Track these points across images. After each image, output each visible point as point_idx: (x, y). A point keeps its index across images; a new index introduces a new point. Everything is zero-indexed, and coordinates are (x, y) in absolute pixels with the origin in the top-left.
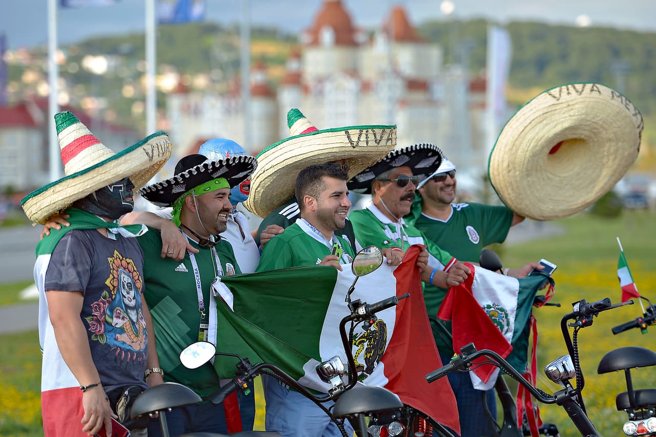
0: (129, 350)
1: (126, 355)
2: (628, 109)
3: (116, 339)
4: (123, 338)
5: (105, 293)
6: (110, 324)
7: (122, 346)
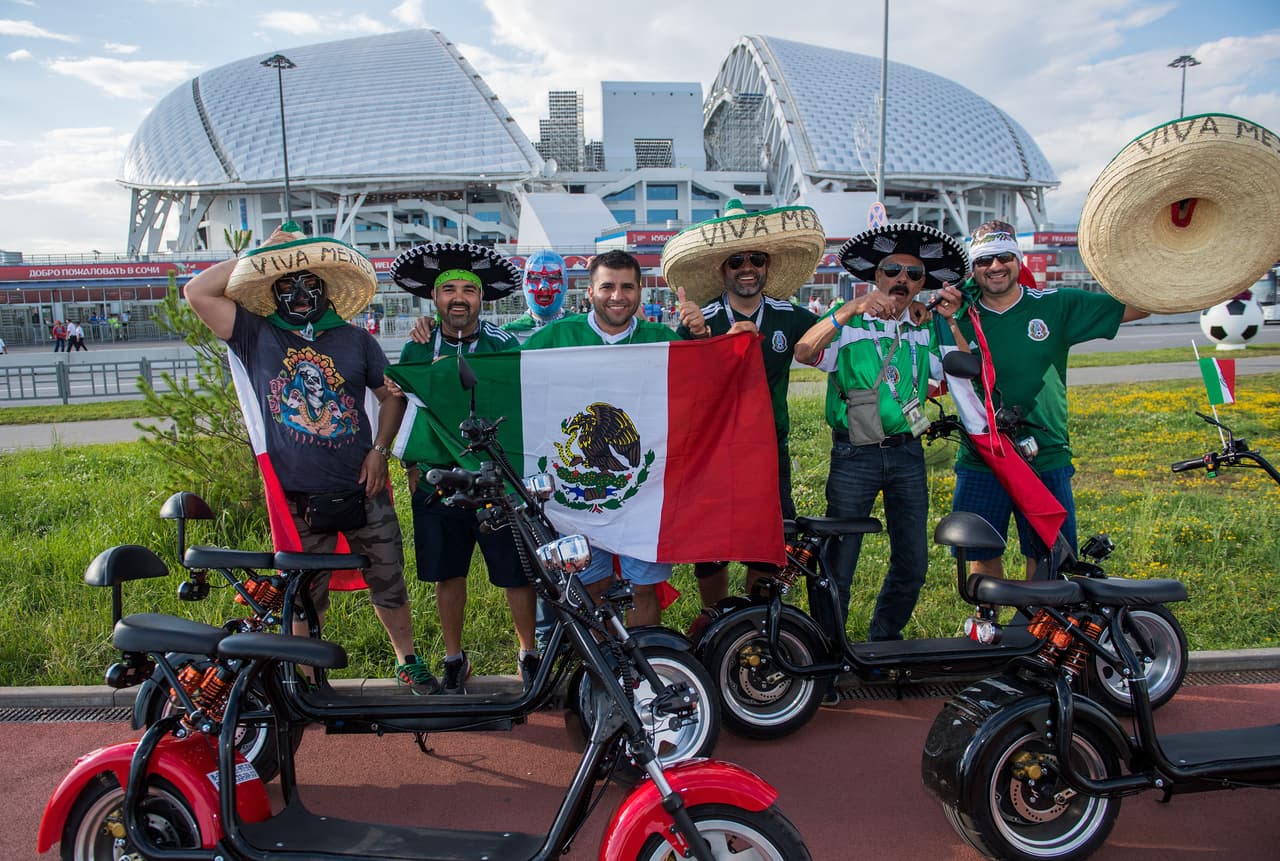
0: (303, 432)
1: (301, 438)
2: (1269, 145)
3: (290, 420)
4: (295, 419)
5: (283, 372)
6: (285, 404)
7: (297, 428)
